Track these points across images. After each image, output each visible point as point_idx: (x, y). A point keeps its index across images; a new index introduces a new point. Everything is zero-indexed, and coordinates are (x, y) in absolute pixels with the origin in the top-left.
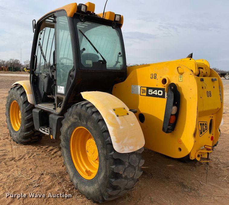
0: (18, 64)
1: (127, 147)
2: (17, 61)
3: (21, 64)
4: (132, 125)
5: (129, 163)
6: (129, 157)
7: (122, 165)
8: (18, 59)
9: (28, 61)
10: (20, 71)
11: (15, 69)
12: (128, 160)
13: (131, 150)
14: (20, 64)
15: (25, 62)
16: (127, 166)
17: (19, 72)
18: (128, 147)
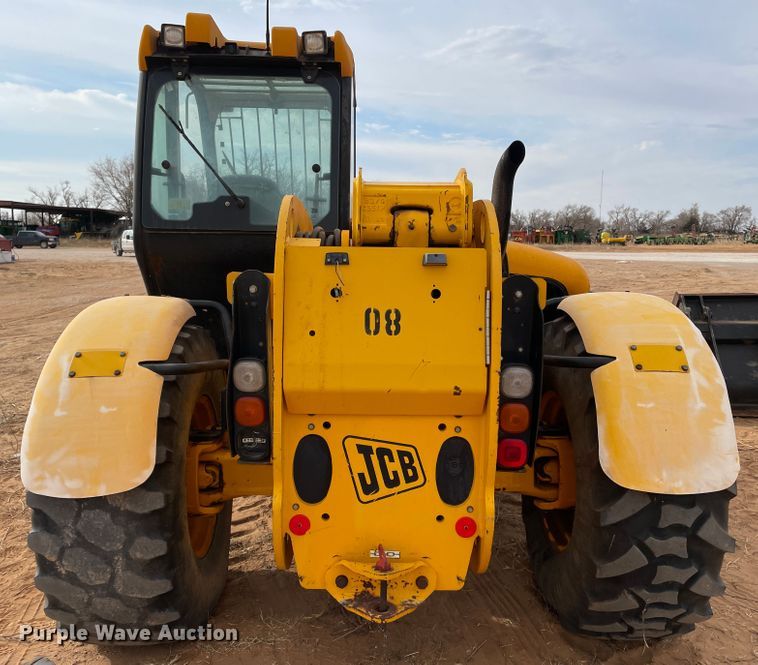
0: (587, 220)
1: (57, 478)
2: (585, 212)
3: (598, 221)
4: (104, 410)
5: (78, 534)
6: (78, 515)
7: (52, 533)
8: (589, 206)
9: (622, 210)
10: (589, 242)
11: (575, 237)
12: (75, 523)
13: (69, 491)
14: (594, 219)
15: (612, 212)
16: (69, 542)
17: (584, 245)
18: (62, 481)
